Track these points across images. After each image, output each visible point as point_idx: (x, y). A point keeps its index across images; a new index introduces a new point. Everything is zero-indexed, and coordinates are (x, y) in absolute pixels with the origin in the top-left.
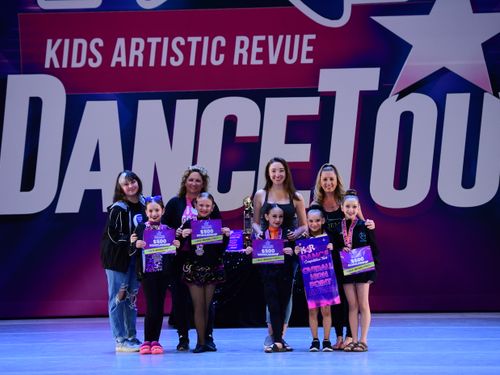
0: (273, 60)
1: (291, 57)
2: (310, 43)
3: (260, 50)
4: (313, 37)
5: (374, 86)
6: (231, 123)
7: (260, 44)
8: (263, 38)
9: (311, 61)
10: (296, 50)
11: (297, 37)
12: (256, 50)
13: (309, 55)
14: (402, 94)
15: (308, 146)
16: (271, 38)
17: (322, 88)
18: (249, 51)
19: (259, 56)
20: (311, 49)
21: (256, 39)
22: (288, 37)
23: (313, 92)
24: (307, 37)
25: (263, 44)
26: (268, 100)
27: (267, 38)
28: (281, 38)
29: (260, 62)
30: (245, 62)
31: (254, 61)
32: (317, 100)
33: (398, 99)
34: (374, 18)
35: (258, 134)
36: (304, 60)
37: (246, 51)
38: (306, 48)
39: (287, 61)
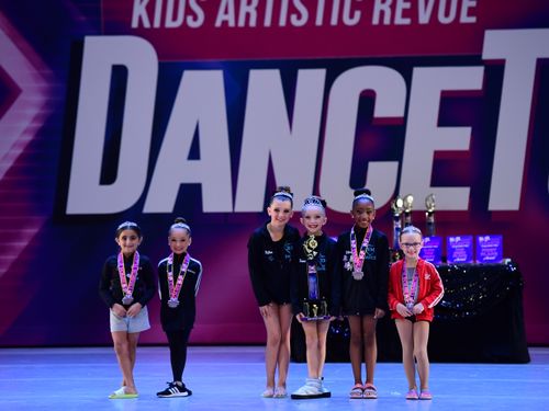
0: (424, 18)
1: (447, 14)
3: (408, 5)
6: (367, 99)
9: (473, 20)
10: (455, 6)
12: (402, 5)
13: (471, 12)
15: (468, 130)
17: (486, 55)
18: (393, 7)
19: (405, 14)
20: (474, 4)
23: (474, 59)
26: (416, 70)
29: (407, 21)
30: (387, 21)
31: (399, 20)
32: (480, 70)
35: (402, 114)
36: (465, 19)
37: (389, 6)
38: (467, 3)
39: (442, 19)
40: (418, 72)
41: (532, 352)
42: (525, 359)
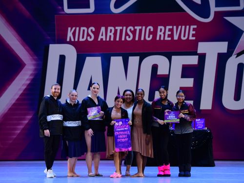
0: (176, 38)
1: (184, 36)
2: (194, 29)
3: (170, 33)
4: (195, 27)
5: (225, 51)
6: (155, 68)
7: (170, 30)
8: (171, 27)
9: (194, 38)
10: (187, 33)
11: (188, 27)
12: (168, 33)
13: (193, 35)
14: (239, 55)
15: (192, 79)
16: (175, 27)
17: (199, 51)
18: (164, 33)
19: (169, 36)
20: (194, 32)
21: (168, 27)
22: (183, 27)
23: (194, 53)
24: (192, 27)
25: (171, 30)
26: (173, 57)
27: (173, 27)
28: (180, 27)
29: (170, 39)
30: (162, 39)
31: (167, 38)
32: (197, 57)
33: (236, 57)
34: (225, 18)
35: (168, 73)
36: (191, 38)
37: (163, 33)
38: (192, 32)
39: (183, 38)
40: (174, 58)
41: (216, 162)
42: (213, 165)
